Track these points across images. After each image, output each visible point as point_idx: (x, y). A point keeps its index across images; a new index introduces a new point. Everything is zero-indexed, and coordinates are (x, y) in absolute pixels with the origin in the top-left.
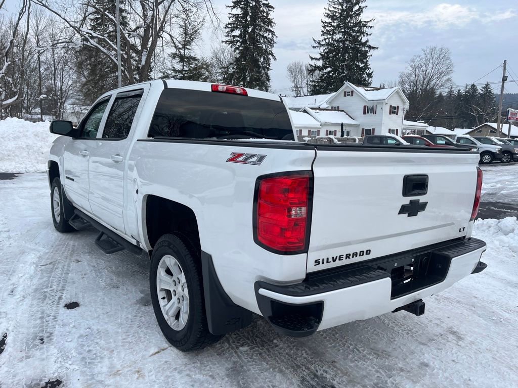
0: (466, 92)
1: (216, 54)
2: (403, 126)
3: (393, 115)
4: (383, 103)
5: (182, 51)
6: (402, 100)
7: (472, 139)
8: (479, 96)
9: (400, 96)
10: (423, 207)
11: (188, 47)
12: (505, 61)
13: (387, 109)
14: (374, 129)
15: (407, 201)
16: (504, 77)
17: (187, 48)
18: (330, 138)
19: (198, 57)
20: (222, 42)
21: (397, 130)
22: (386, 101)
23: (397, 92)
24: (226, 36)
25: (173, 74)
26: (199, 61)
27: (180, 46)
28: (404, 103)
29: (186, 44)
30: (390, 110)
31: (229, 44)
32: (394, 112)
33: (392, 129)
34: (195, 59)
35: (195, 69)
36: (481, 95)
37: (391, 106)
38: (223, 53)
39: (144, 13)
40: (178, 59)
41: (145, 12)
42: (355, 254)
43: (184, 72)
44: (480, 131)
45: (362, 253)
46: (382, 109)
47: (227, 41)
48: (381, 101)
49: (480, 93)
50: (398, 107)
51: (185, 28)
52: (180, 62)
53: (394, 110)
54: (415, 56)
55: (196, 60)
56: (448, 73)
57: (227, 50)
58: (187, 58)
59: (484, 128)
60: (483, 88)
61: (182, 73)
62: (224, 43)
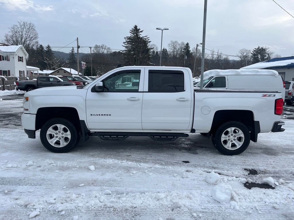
0: (37, 49)
2: (27, 69)
3: (20, 62)
4: (14, 54)
6: (24, 53)
7: (81, 77)
8: (45, 52)
9: (23, 51)
12: (77, 38)
13: (16, 59)
14: (9, 71)
16: (78, 46)
18: (2, 78)
21: (24, 71)
22: (16, 53)
23: (21, 48)
28: (26, 55)
30: (19, 59)
32: (21, 60)
33: (21, 70)
36: (46, 51)
37: (19, 56)
44: (59, 72)
46: (13, 58)
48: (12, 53)
49: (45, 50)
50: (23, 57)
53: (20, 59)
54: (14, 25)
56: (36, 38)
59: (60, 70)
60: (47, 47)
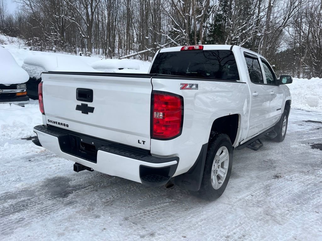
10: (92, 110)
15: (80, 103)
42: (62, 124)
45: (64, 125)
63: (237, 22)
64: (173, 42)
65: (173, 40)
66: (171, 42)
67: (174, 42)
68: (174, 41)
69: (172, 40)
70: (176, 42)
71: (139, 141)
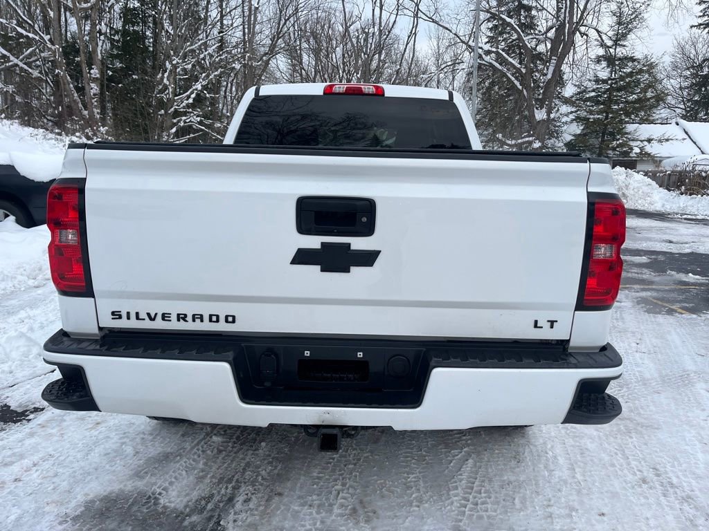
1: (682, 49)
5: (612, 50)
11: (621, 43)
15: (313, 242)
17: (619, 45)
19: (638, 55)
20: (691, 27)
24: (700, 16)
25: (595, 87)
26: (639, 62)
27: (609, 43)
29: (619, 39)
31: (705, 28)
34: (632, 59)
35: (631, 74)
38: (694, 45)
39: (558, 6)
40: (604, 64)
41: (560, 4)
42: (197, 317)
43: (610, 82)
45: (214, 318)
47: (700, 25)
51: (620, 16)
52: (608, 67)
55: (635, 60)
57: (701, 39)
58: (620, 59)
61: (607, 83)
62: (694, 29)
63: (183, 31)
64: (17, 65)
65: (17, 58)
66: (10, 64)
67: (21, 64)
68: (21, 61)
69: (12, 58)
70: (25, 64)
71: (536, 322)
